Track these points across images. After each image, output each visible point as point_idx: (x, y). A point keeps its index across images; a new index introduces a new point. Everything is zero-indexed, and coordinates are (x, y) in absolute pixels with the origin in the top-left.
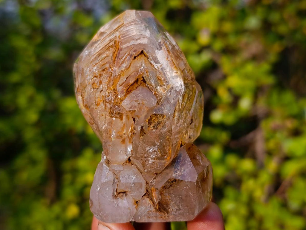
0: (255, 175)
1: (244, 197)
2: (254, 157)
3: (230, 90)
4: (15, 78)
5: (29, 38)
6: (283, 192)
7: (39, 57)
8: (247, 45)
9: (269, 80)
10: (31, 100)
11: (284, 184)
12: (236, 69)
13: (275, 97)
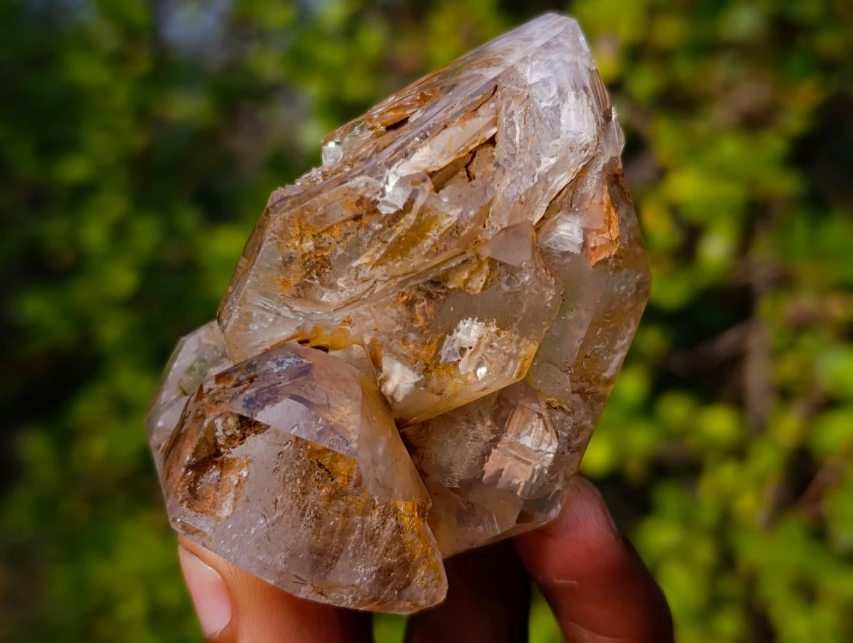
0: (738, 452)
1: (708, 512)
2: (738, 402)
3: (674, 211)
4: (75, 169)
5: (119, 60)
6: (818, 499)
7: (143, 114)
8: (728, 87)
9: (785, 185)
10: (120, 232)
11: (822, 476)
12: (694, 152)
13: (800, 230)
